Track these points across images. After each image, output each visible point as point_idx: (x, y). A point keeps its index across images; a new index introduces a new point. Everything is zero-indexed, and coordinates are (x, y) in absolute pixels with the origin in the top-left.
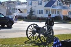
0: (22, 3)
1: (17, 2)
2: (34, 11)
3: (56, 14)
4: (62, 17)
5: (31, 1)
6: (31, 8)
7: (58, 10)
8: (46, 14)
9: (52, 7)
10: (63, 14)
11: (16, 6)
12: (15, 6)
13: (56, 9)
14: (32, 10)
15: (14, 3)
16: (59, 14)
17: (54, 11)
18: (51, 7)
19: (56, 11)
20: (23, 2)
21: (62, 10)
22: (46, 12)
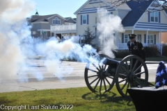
0: (66, 21)
1: (54, 18)
2: (94, 37)
3: (145, 42)
4: (160, 48)
5: (86, 15)
6: (86, 30)
7: (149, 32)
8: (123, 42)
9: (135, 25)
10: (162, 42)
11: (52, 27)
12: (50, 28)
13: (146, 31)
14: (89, 34)
15: (46, 20)
16: (152, 41)
17: (141, 35)
18: (133, 25)
19: (145, 35)
20: (67, 18)
21: (159, 32)
22: (123, 39)
